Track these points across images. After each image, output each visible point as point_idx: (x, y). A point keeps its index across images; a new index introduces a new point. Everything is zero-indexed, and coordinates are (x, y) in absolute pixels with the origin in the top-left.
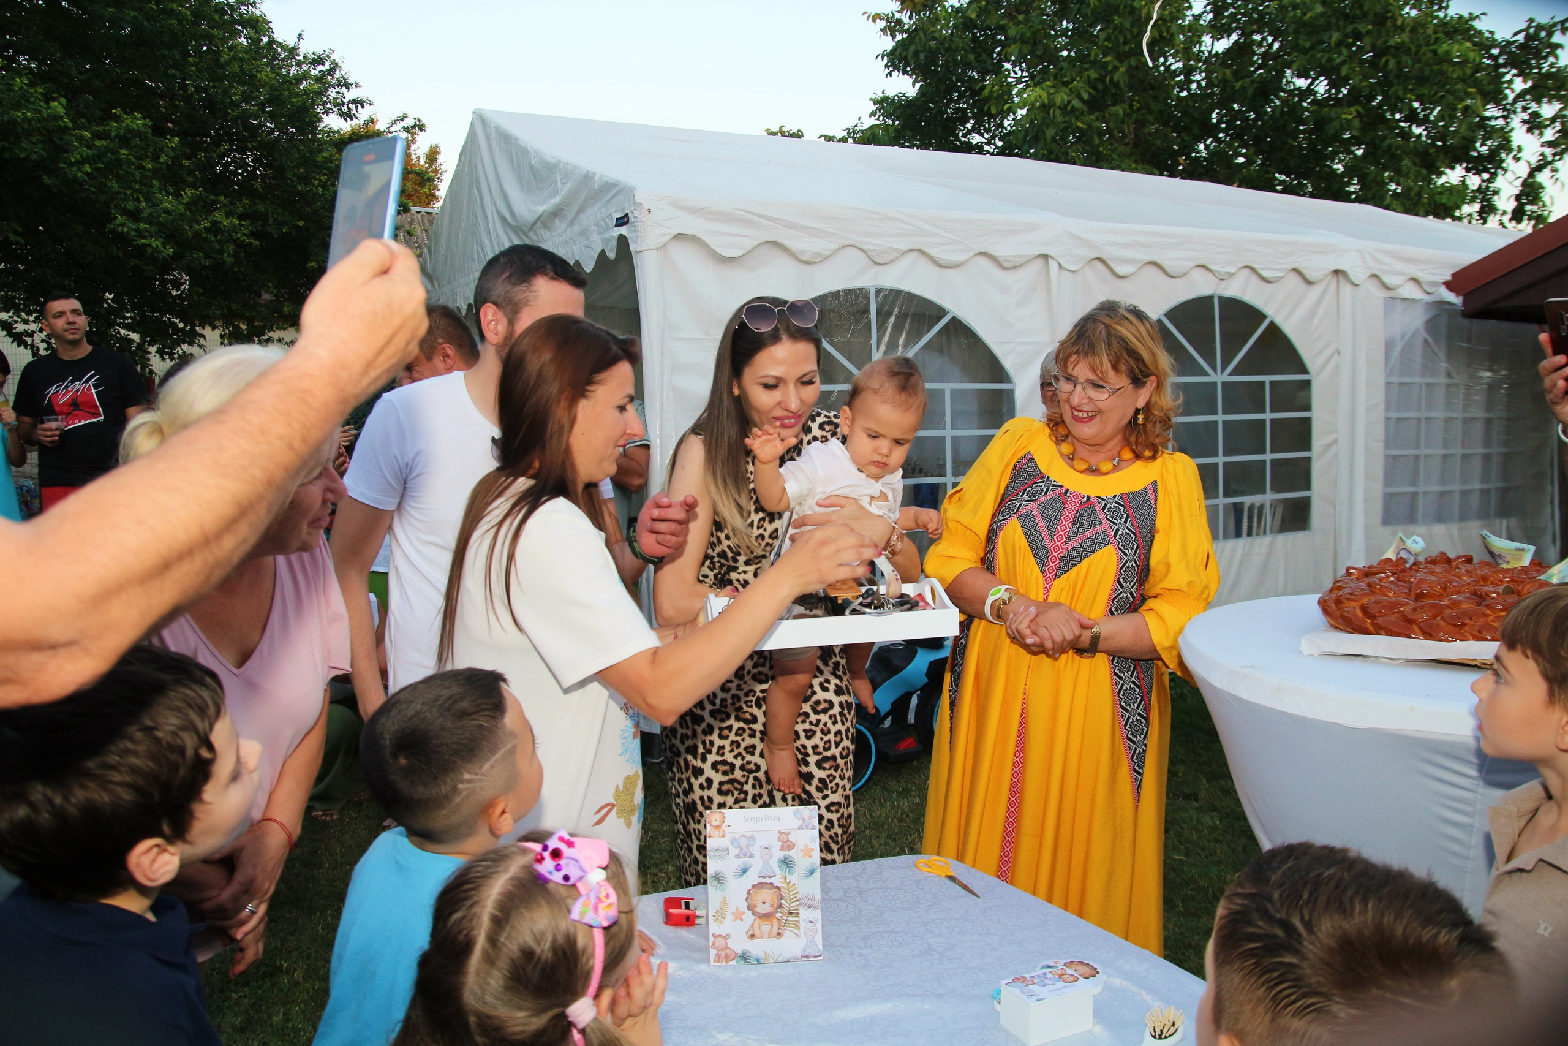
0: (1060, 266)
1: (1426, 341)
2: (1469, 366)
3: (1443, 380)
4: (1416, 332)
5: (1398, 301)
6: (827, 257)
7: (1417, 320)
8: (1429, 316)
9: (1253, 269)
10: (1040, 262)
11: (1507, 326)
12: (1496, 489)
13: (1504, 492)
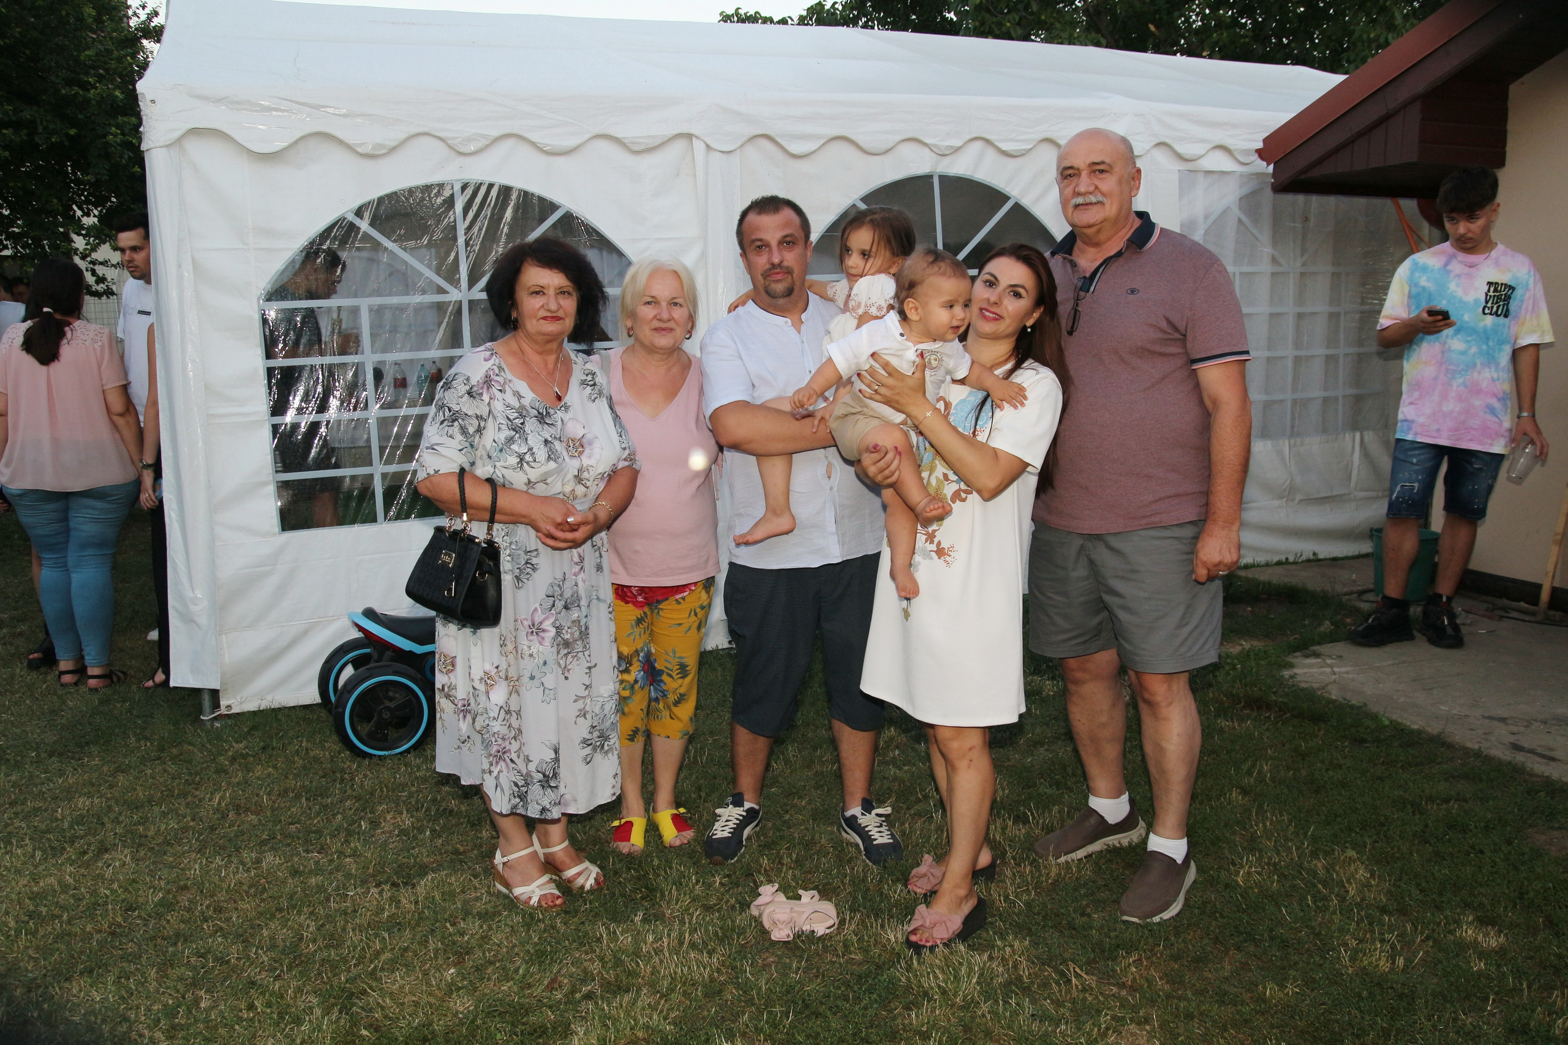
0: (708, 146)
1: (1240, 221)
2: (1304, 251)
3: (1265, 267)
4: (1226, 212)
5: (1201, 177)
6: (393, 150)
7: (1229, 195)
8: (1246, 190)
9: (988, 141)
10: (681, 145)
11: (1361, 202)
12: (1344, 396)
13: (1358, 399)
